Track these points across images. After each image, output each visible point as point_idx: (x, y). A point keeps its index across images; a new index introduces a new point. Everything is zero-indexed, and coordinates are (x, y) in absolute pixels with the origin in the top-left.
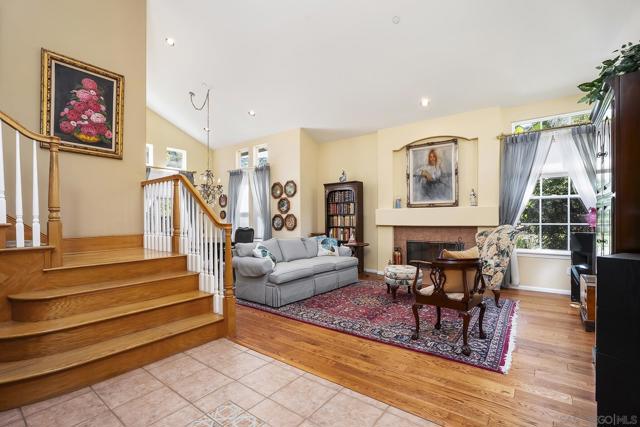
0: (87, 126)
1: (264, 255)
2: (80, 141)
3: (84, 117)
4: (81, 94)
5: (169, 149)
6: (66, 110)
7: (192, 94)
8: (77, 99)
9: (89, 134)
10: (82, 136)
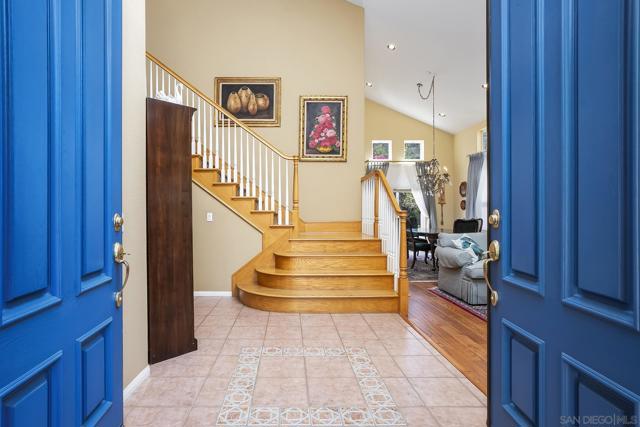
0: (324, 141)
1: (465, 247)
2: (320, 153)
3: (323, 134)
4: (321, 119)
5: (406, 142)
6: (313, 133)
7: (419, 85)
8: (318, 123)
9: (326, 146)
10: (321, 149)
